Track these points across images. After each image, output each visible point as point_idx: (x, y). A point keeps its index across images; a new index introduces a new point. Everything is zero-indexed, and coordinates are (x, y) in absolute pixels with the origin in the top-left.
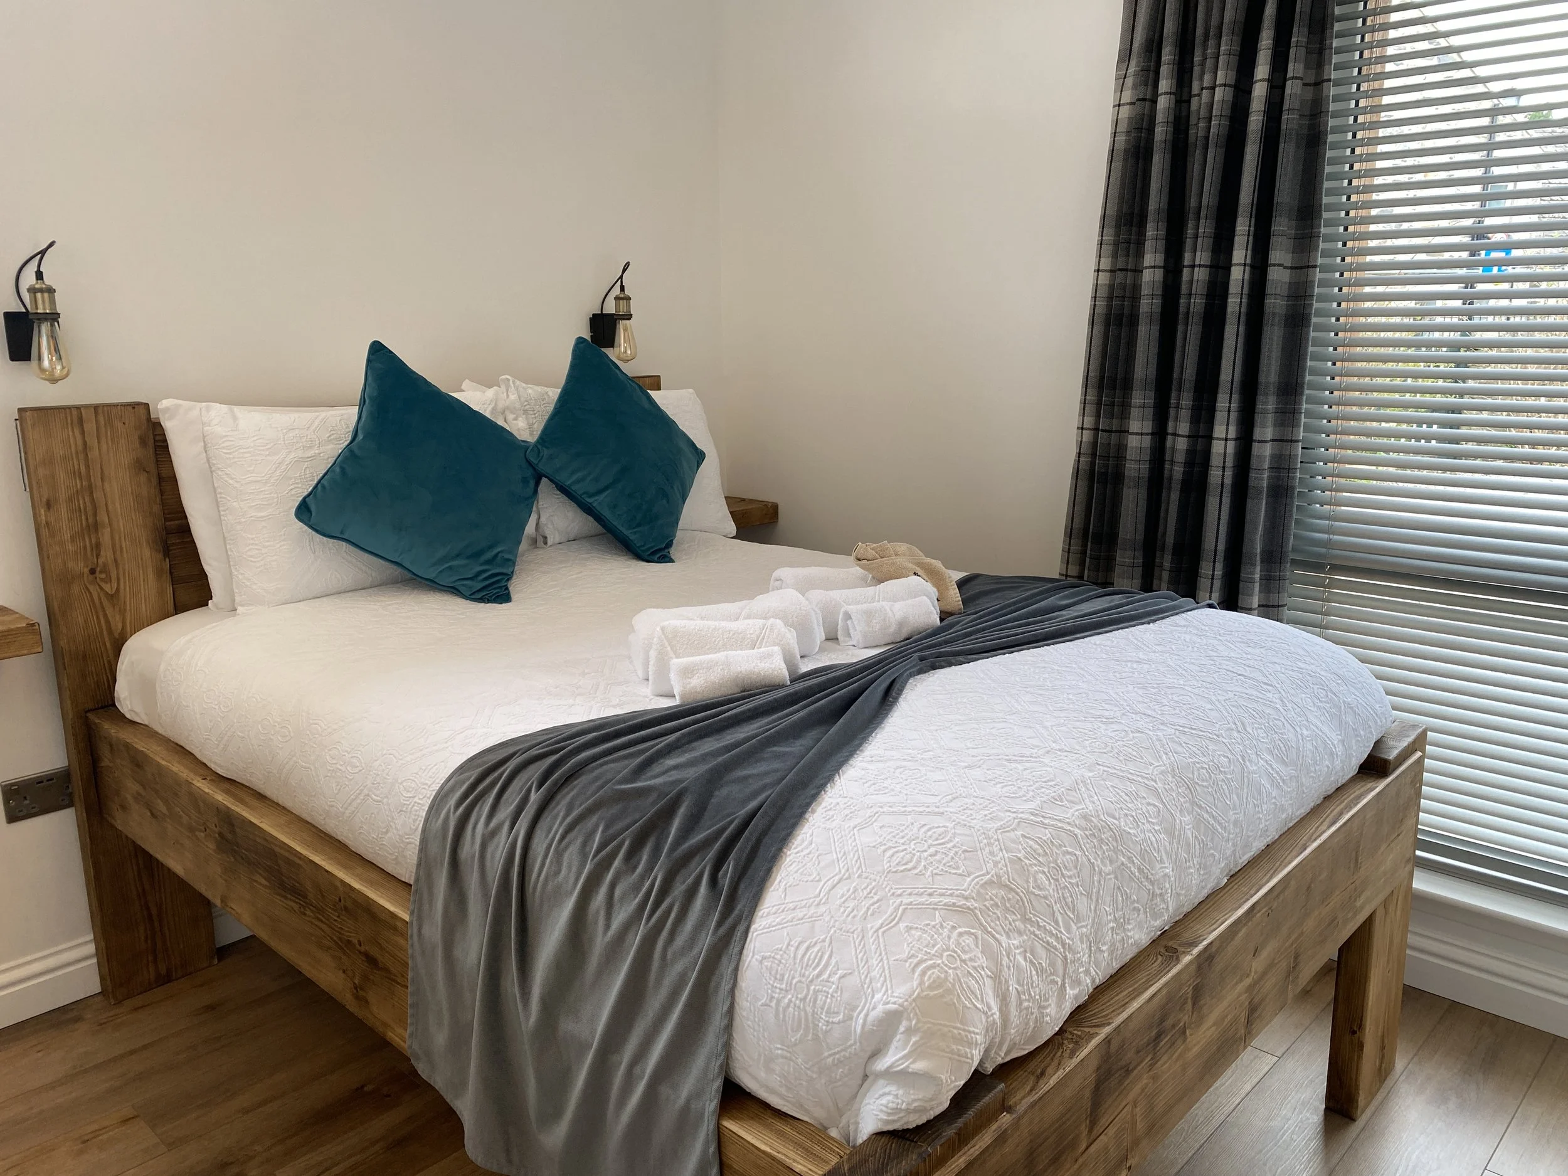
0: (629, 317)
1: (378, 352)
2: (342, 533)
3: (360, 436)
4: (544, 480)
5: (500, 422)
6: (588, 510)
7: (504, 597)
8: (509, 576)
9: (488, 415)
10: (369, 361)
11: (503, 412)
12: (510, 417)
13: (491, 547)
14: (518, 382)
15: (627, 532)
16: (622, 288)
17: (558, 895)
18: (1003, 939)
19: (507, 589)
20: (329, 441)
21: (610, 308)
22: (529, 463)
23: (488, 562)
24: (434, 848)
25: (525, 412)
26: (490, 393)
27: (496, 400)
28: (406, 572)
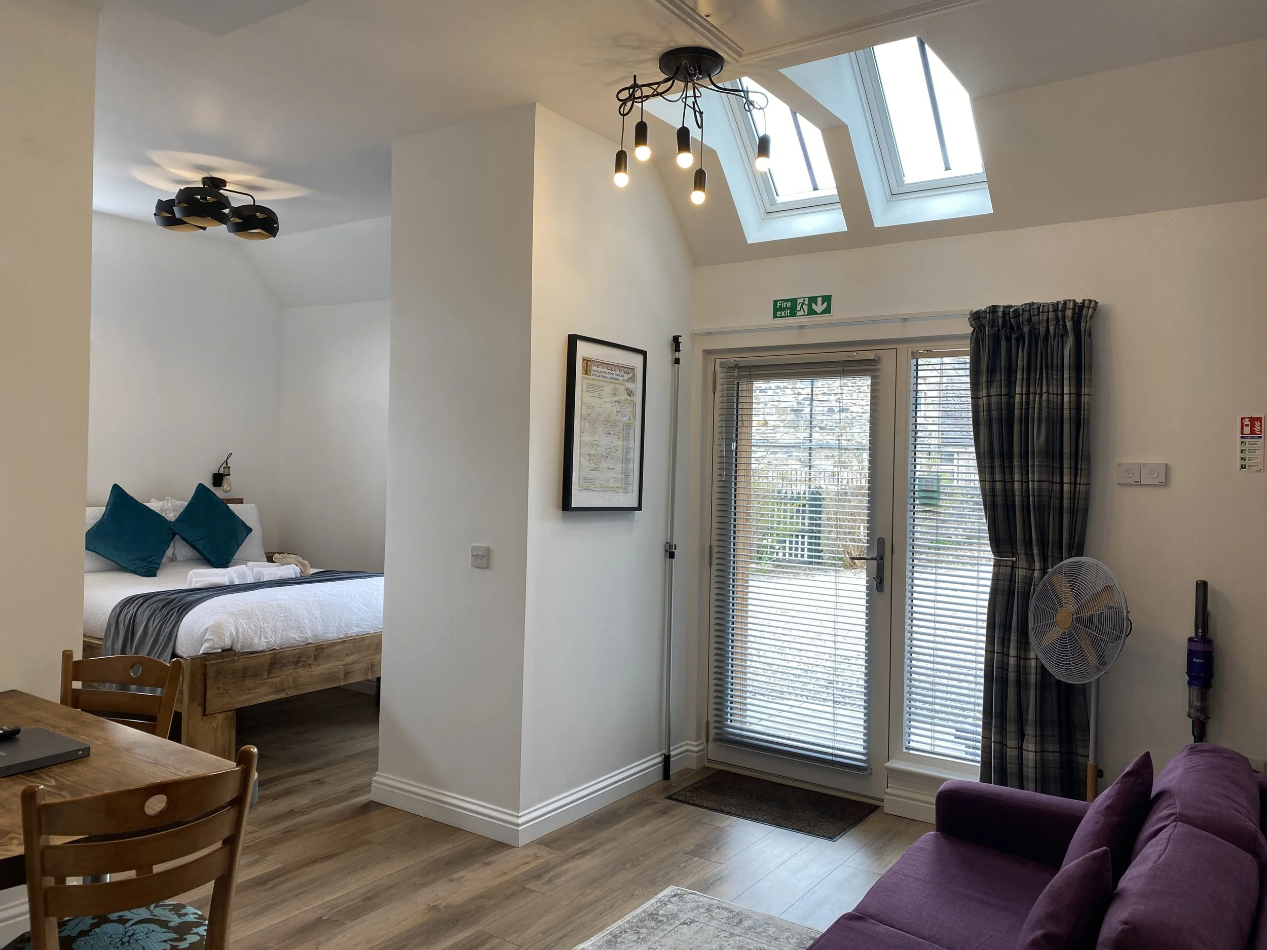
0: (229, 475)
1: (116, 488)
2: (95, 549)
3: (105, 516)
4: (177, 536)
5: (163, 515)
6: (194, 547)
7: (155, 575)
8: (157, 569)
9: (158, 512)
10: (112, 491)
11: (165, 511)
12: (168, 512)
13: (151, 557)
14: (172, 500)
15: (209, 556)
16: (227, 464)
17: (142, 622)
18: (240, 620)
19: (155, 573)
20: (93, 518)
21: (221, 471)
22: (171, 529)
23: (148, 562)
24: (112, 621)
25: (174, 510)
26: (161, 503)
27: (162, 506)
28: (118, 566)
